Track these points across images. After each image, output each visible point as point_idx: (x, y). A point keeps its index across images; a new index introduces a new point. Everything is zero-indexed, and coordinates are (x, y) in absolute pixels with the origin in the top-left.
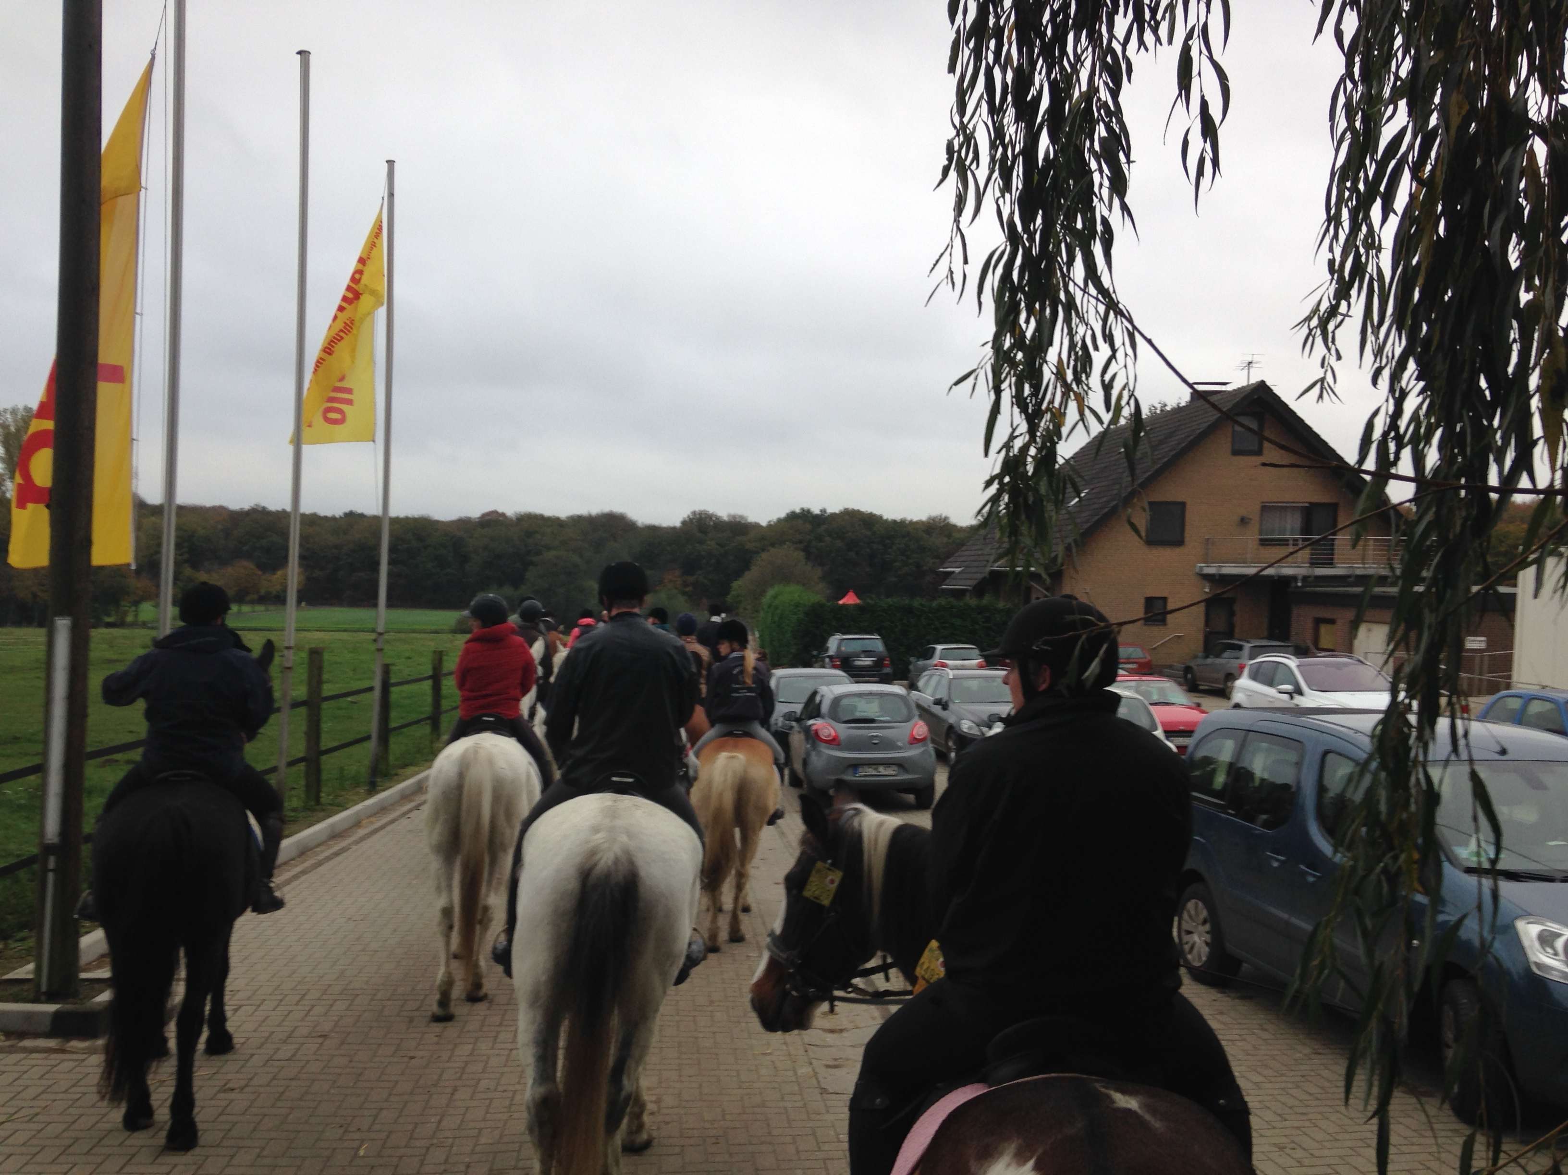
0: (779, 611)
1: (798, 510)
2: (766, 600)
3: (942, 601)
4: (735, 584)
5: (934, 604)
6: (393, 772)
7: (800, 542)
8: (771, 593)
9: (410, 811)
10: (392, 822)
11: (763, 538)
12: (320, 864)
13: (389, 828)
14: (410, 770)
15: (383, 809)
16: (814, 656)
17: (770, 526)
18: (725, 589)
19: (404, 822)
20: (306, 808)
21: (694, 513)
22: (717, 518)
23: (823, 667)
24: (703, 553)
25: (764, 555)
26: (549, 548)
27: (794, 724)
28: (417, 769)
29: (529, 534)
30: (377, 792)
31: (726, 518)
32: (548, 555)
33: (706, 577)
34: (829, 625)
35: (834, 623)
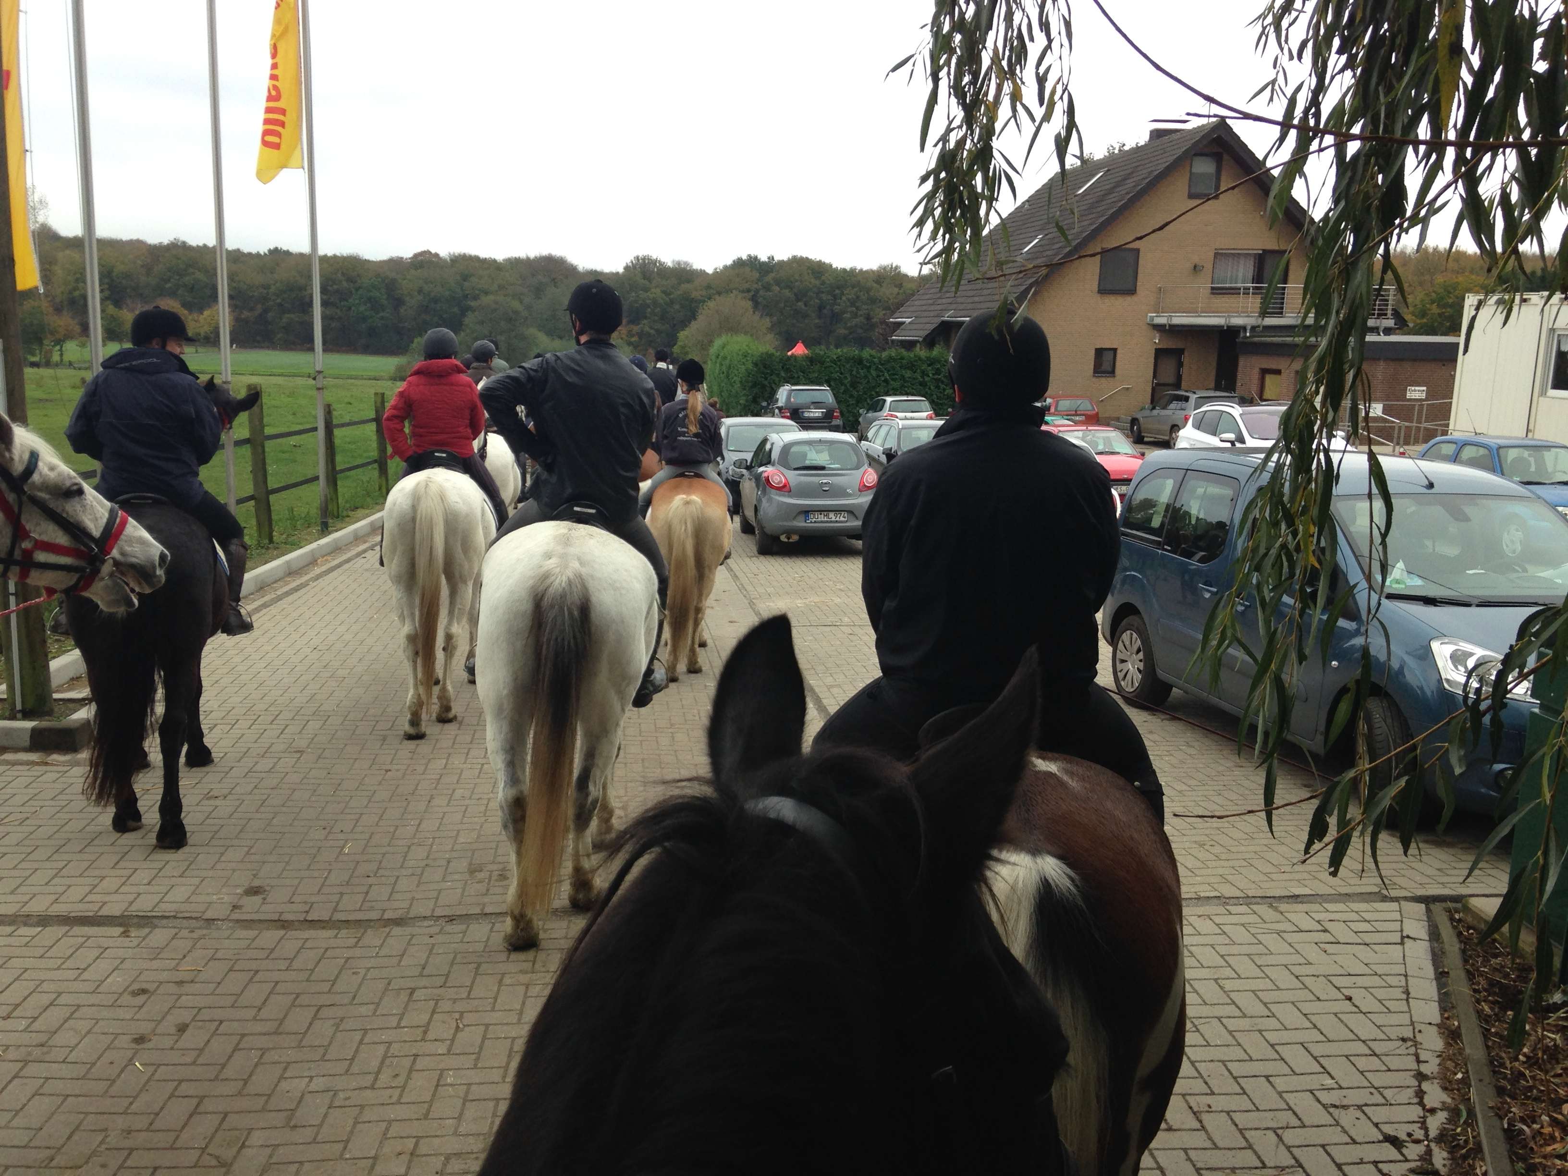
0: (727, 362)
1: (744, 257)
2: (713, 350)
3: (893, 352)
4: (682, 335)
5: (884, 355)
6: (345, 513)
7: (749, 291)
8: (718, 343)
9: (365, 551)
10: (348, 561)
11: (709, 287)
12: (279, 599)
13: (347, 566)
14: (360, 512)
15: (336, 549)
16: (763, 407)
17: (716, 273)
18: (672, 339)
19: (360, 561)
20: (259, 546)
21: (637, 258)
22: (661, 264)
23: (773, 416)
24: (648, 301)
25: (711, 304)
26: (486, 293)
27: (744, 471)
28: (367, 511)
29: (465, 278)
30: (330, 533)
31: (670, 264)
32: (486, 300)
33: (651, 328)
34: (778, 375)
35: (783, 374)
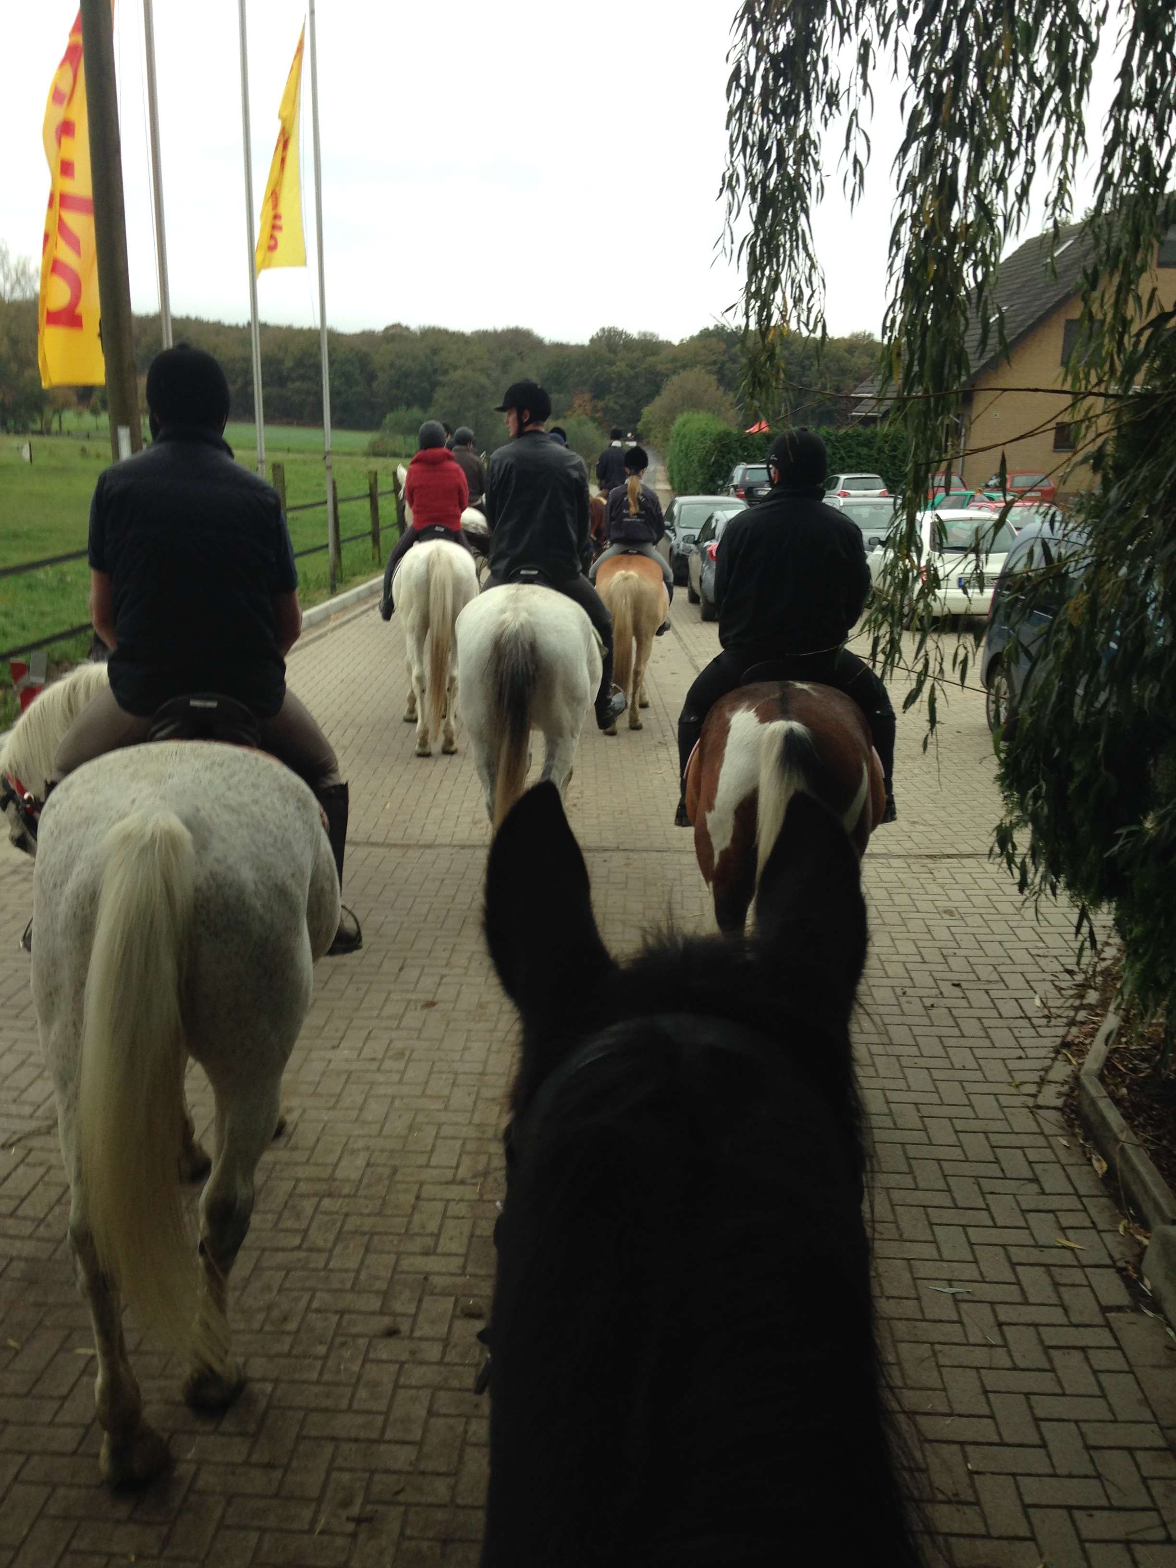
0: (687, 440)
2: (675, 428)
3: (851, 429)
4: (646, 411)
5: (842, 432)
7: (715, 363)
8: (680, 420)
11: (674, 360)
16: (719, 486)
17: (682, 345)
18: (637, 413)
21: (603, 330)
22: (627, 336)
23: (728, 495)
24: (613, 375)
25: (675, 378)
26: (455, 368)
27: (693, 546)
29: (435, 352)
31: (635, 335)
32: (456, 375)
33: (616, 403)
34: (735, 454)
35: (740, 452)
